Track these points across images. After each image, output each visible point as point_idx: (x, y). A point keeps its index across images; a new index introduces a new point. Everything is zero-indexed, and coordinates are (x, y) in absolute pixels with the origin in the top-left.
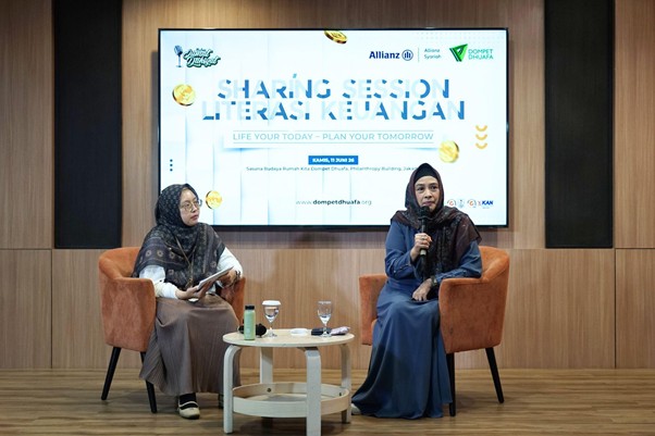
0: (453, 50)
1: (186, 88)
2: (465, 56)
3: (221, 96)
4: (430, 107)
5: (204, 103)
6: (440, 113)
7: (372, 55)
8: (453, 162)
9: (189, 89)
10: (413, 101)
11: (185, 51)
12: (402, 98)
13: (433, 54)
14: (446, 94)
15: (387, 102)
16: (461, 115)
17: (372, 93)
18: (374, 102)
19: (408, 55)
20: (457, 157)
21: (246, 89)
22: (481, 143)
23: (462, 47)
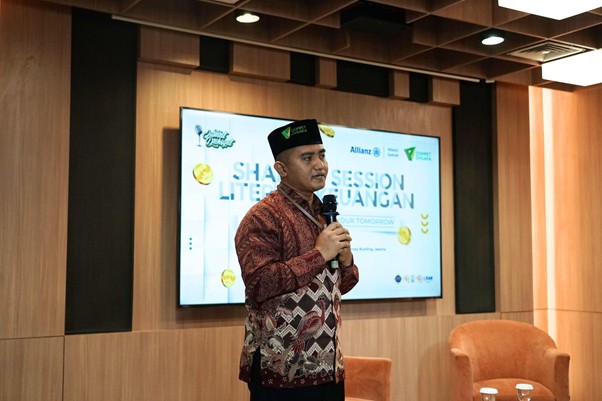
0: (406, 151)
1: (204, 167)
2: (414, 156)
3: (236, 177)
4: (391, 198)
5: (221, 184)
6: (398, 203)
7: (353, 149)
8: (407, 244)
9: (208, 169)
10: (380, 190)
11: (204, 131)
12: (373, 189)
13: (393, 153)
14: (402, 187)
15: (363, 190)
16: (412, 206)
17: (352, 182)
18: (354, 190)
19: (377, 152)
20: (409, 240)
21: (257, 172)
22: (425, 229)
23: (412, 149)
